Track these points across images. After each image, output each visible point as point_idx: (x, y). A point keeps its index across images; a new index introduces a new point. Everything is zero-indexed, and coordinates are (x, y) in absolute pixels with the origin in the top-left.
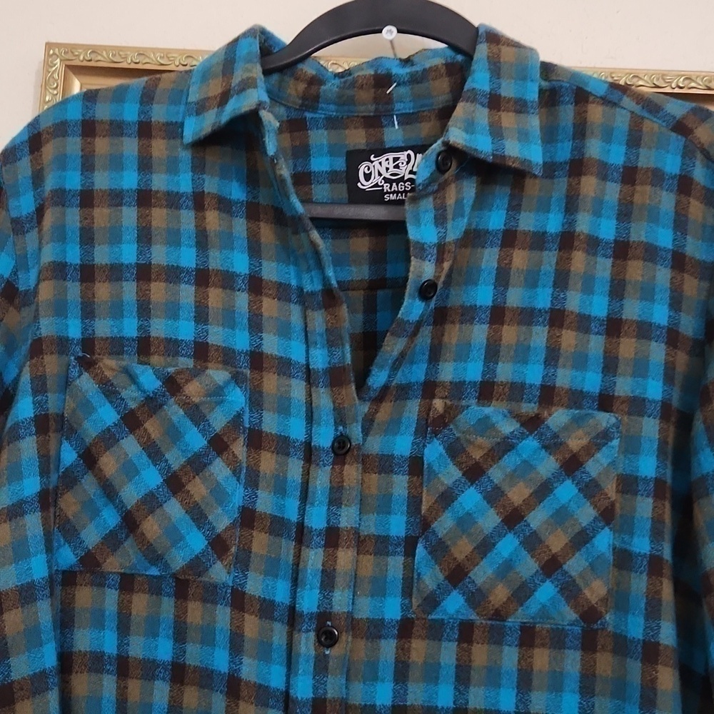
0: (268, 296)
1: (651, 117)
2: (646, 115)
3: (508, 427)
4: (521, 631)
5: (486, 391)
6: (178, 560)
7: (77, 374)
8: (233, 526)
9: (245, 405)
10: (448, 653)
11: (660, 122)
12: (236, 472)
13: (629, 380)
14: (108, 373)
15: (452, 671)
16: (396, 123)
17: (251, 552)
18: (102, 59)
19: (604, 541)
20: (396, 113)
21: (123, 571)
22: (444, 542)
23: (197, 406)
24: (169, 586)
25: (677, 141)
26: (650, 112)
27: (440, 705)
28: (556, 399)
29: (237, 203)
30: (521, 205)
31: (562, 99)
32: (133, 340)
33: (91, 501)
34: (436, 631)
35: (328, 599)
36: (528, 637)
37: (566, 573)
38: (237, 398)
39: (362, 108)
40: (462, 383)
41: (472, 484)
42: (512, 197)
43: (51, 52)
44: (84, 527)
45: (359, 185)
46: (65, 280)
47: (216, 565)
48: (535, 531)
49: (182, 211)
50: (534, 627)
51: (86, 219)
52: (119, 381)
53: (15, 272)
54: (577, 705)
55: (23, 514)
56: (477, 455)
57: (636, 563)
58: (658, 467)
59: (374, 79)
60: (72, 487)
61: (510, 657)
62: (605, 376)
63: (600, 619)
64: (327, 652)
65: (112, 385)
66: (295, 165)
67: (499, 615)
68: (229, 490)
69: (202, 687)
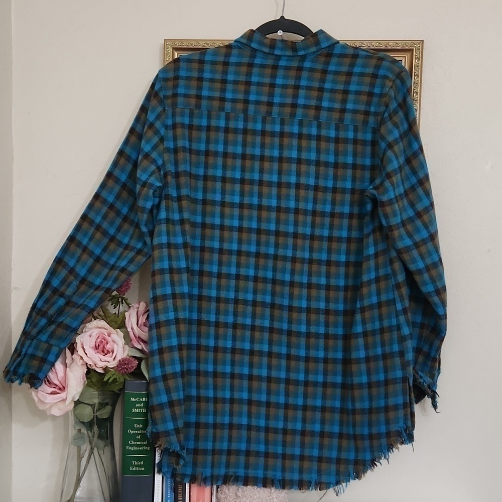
18: (184, 45)
43: (167, 43)
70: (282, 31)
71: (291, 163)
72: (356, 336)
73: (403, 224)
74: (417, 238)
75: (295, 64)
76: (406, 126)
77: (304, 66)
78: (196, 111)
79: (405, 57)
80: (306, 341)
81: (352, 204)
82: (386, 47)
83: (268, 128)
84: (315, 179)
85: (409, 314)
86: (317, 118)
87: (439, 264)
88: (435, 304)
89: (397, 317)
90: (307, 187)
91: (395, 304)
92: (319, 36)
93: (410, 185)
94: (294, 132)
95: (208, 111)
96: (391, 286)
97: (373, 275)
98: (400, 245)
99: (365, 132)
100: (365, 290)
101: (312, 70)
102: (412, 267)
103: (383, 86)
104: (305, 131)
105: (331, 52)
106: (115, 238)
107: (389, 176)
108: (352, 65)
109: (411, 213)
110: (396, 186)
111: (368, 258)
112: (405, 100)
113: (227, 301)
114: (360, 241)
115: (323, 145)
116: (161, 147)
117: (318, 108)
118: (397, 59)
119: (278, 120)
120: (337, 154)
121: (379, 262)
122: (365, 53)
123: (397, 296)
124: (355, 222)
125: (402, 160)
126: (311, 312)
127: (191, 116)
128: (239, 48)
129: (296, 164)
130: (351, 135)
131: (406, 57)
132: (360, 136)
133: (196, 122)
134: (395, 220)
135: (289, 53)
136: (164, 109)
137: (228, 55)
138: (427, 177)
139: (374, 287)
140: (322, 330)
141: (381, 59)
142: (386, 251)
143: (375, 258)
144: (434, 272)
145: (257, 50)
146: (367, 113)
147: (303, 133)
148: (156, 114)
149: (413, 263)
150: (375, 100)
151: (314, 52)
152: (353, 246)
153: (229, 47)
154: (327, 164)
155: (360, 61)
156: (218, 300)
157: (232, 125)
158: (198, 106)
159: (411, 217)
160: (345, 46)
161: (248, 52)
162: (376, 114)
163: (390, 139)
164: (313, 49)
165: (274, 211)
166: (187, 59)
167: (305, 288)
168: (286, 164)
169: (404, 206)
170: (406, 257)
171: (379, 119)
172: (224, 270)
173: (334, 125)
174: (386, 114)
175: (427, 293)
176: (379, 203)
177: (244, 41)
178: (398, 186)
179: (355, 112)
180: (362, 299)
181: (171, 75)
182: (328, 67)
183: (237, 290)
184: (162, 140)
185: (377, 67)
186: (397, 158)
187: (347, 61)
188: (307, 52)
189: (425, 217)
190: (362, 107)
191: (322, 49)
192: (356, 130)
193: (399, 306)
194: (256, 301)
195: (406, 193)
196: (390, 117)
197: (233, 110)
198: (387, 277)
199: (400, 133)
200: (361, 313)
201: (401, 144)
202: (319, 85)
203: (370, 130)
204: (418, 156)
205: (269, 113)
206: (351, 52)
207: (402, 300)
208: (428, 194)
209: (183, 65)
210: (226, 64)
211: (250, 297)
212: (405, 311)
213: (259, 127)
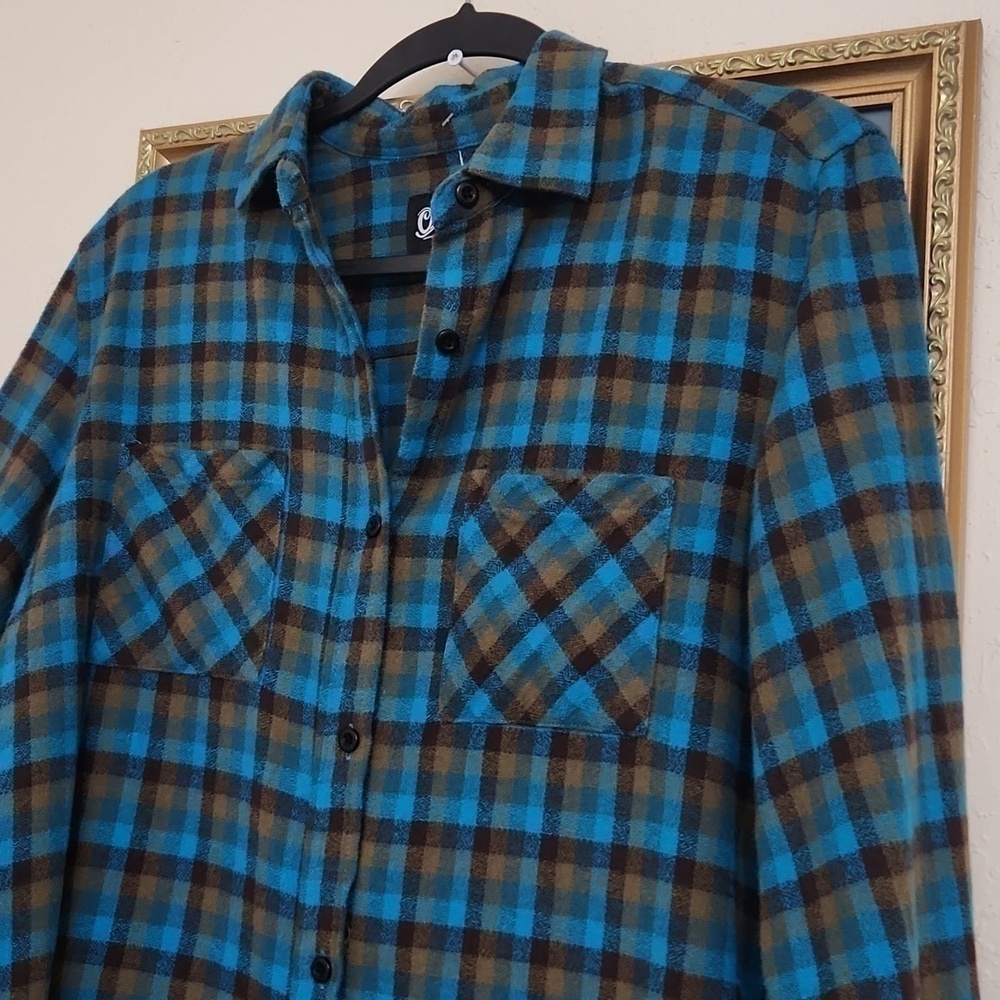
0: (311, 366)
1: (734, 111)
2: (729, 109)
3: (545, 497)
4: (552, 737)
5: (531, 457)
6: (211, 656)
7: (127, 461)
8: (266, 620)
9: (285, 488)
10: (474, 762)
11: (744, 116)
12: (271, 561)
13: (690, 437)
14: (157, 460)
15: (478, 783)
16: (461, 159)
17: (282, 649)
18: (189, 138)
19: (648, 630)
20: (462, 147)
21: (160, 669)
22: (472, 634)
23: (232, 490)
24: (204, 687)
25: (767, 136)
26: (734, 105)
27: (461, 824)
28: (606, 463)
29: (287, 267)
30: (579, 235)
31: (632, 105)
32: (188, 425)
33: (133, 594)
34: (462, 738)
35: (350, 698)
36: (561, 746)
37: (605, 669)
38: (276, 479)
39: (424, 147)
40: (506, 450)
41: (506, 566)
42: (571, 227)
43: (144, 139)
44: (123, 621)
45: (417, 234)
46: (121, 365)
47: (246, 662)
48: (570, 620)
49: (235, 283)
50: (568, 734)
51: (149, 300)
52: (166, 467)
53: (75, 358)
54: (612, 830)
55: (56, 597)
56: (513, 531)
57: (685, 657)
58: (718, 543)
59: (430, 113)
60: (115, 579)
61: (539, 768)
62: (664, 432)
63: (639, 724)
64: (348, 758)
65: (161, 472)
66: (357, 221)
67: (528, 720)
68: (263, 580)
69: (230, 795)
79: (903, 90)
82: (825, 60)
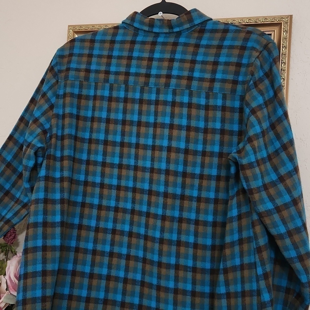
18: (83, 29)
70: (162, 13)
71: (164, 128)
72: (220, 296)
73: (265, 187)
74: (279, 202)
75: (172, 40)
76: (271, 93)
77: (179, 41)
78: (85, 83)
79: (274, 31)
80: (174, 297)
81: (219, 167)
82: (256, 22)
83: (146, 97)
84: (186, 143)
85: (270, 280)
86: (189, 87)
87: (303, 229)
88: (297, 270)
89: (258, 281)
90: (178, 150)
91: (256, 268)
92: (192, 14)
93: (274, 150)
94: (168, 100)
95: (95, 83)
96: (253, 249)
97: (236, 237)
98: (261, 208)
99: (233, 99)
100: (228, 252)
101: (186, 45)
102: (274, 232)
103: (250, 57)
104: (178, 99)
105: (203, 28)
106: (10, 192)
107: (250, 140)
108: (223, 39)
109: (274, 177)
110: (257, 150)
111: (231, 220)
112: (271, 69)
113: (103, 253)
114: (226, 202)
115: (194, 112)
116: (50, 113)
117: (190, 79)
118: (267, 33)
119: (154, 90)
120: (206, 120)
121: (243, 225)
122: (235, 28)
123: (258, 260)
124: (222, 184)
125: (266, 125)
126: (180, 268)
127: (81, 87)
128: (125, 28)
129: (168, 129)
130: (219, 102)
131: (276, 31)
132: (228, 103)
133: (85, 92)
134: (256, 184)
135: (167, 30)
136: (57, 81)
137: (115, 35)
138: (291, 142)
139: (237, 249)
140: (189, 287)
141: (249, 33)
142: (249, 214)
143: (238, 220)
144: (296, 238)
145: (139, 29)
146: (235, 82)
147: (176, 101)
148: (49, 85)
149: (275, 228)
150: (243, 70)
151: (187, 28)
152: (220, 207)
153: (117, 28)
154: (197, 129)
155: (229, 35)
156: (94, 252)
157: (115, 94)
158: (87, 79)
159: (273, 181)
160: (217, 23)
161: (131, 31)
162: (244, 83)
163: (254, 105)
164: (187, 26)
165: (148, 172)
166: (81, 39)
167: (173, 245)
168: (160, 129)
169: (267, 170)
170: (267, 221)
171: (246, 87)
172: (102, 225)
173: (205, 93)
174: (252, 82)
175: (289, 258)
176: (239, 166)
177: (128, 22)
178: (260, 150)
179: (224, 81)
180: (225, 261)
181: (67, 53)
182: (200, 41)
183: (112, 244)
184: (52, 107)
185: (246, 40)
186: (260, 123)
187: (219, 35)
188: (181, 28)
189: (288, 182)
190: (230, 77)
191: (195, 25)
192: (224, 97)
193: (260, 271)
194: (130, 255)
195: (270, 158)
196: (256, 85)
197: (116, 81)
198: (249, 240)
199: (264, 100)
200: (224, 274)
201: (265, 110)
202: (192, 58)
203: (237, 97)
204: (282, 121)
205: (147, 84)
206: (222, 27)
207: (263, 264)
208: (292, 158)
209: (77, 44)
210: (113, 42)
211: (124, 251)
212: (266, 276)
213: (137, 96)
